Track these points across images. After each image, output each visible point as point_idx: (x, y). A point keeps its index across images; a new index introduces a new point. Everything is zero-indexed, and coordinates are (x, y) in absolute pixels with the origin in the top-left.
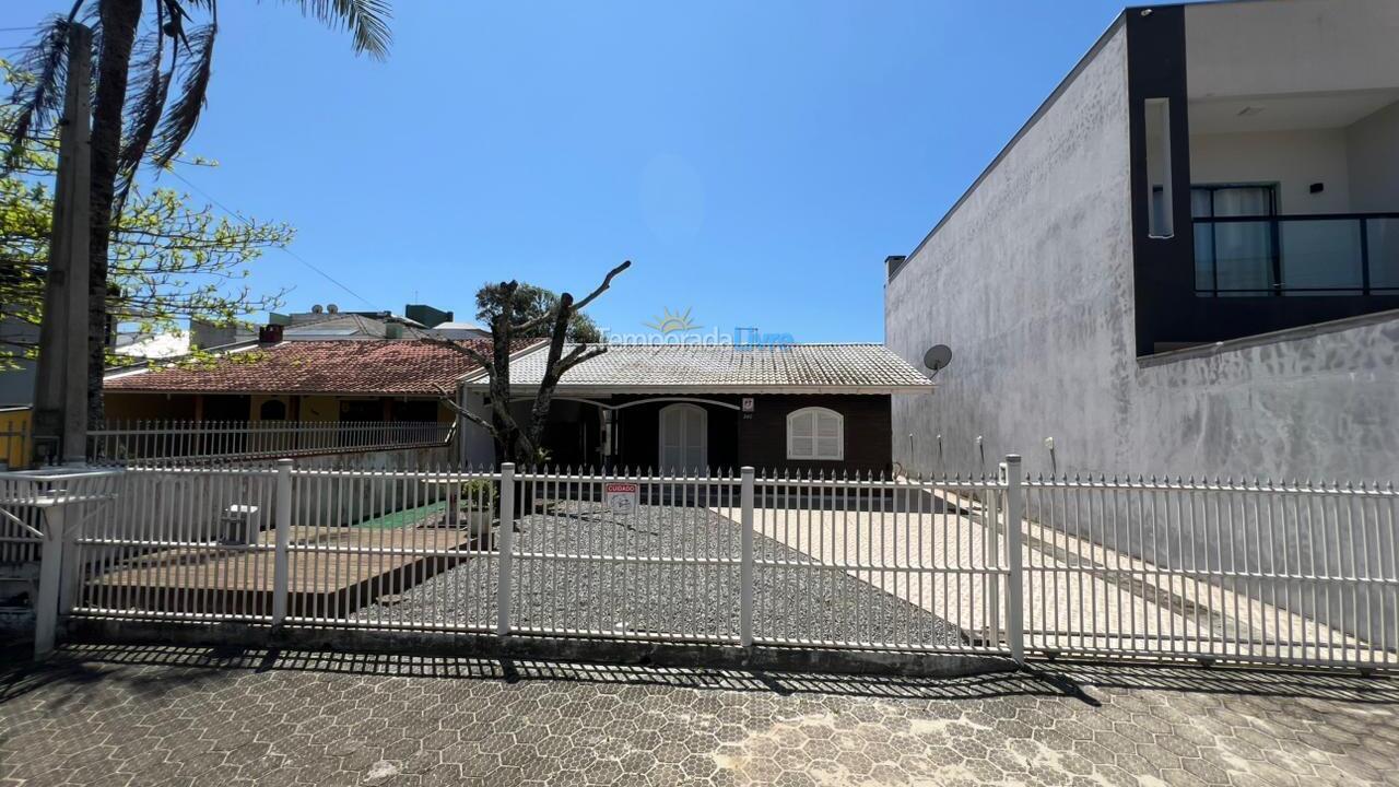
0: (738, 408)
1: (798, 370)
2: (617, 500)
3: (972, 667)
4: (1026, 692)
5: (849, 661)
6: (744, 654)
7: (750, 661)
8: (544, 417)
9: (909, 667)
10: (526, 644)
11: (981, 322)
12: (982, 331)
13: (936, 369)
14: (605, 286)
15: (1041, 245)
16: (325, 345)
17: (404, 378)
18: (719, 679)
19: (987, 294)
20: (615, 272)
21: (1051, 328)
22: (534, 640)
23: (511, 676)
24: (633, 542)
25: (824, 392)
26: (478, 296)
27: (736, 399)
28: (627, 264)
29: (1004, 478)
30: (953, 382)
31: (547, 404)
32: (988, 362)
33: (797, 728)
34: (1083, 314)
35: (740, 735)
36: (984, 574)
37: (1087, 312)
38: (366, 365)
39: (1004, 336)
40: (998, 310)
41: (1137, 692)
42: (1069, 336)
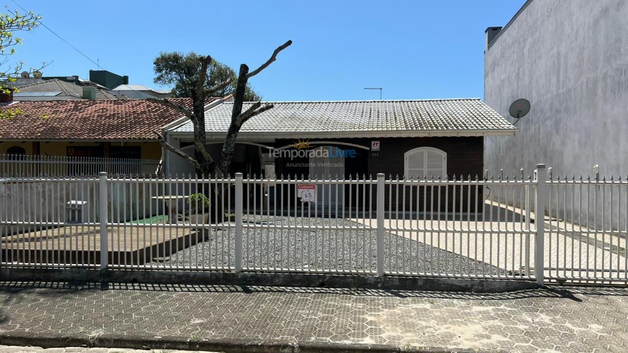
0: (368, 149)
1: (413, 119)
2: (304, 193)
3: (512, 287)
4: (541, 296)
5: (441, 284)
6: (379, 280)
7: (382, 284)
8: (231, 154)
9: (475, 287)
10: (252, 277)
11: (554, 80)
12: (554, 88)
13: (518, 117)
14: (273, 59)
15: (596, 22)
16: (47, 104)
17: (117, 128)
18: (366, 292)
19: (558, 59)
20: (281, 48)
21: (600, 85)
22: (257, 275)
23: (247, 291)
24: (300, 234)
25: (432, 135)
26: (155, 63)
27: (367, 141)
28: (289, 43)
29: (536, 179)
30: (533, 127)
31: (233, 145)
32: (558, 111)
33: (410, 308)
34: (621, 75)
35: (379, 310)
36: (521, 234)
37: (623, 74)
38: (85, 120)
39: (569, 91)
40: (566, 72)
41: (606, 297)
42: (611, 91)
